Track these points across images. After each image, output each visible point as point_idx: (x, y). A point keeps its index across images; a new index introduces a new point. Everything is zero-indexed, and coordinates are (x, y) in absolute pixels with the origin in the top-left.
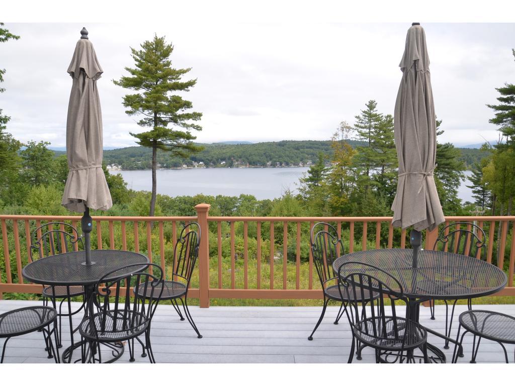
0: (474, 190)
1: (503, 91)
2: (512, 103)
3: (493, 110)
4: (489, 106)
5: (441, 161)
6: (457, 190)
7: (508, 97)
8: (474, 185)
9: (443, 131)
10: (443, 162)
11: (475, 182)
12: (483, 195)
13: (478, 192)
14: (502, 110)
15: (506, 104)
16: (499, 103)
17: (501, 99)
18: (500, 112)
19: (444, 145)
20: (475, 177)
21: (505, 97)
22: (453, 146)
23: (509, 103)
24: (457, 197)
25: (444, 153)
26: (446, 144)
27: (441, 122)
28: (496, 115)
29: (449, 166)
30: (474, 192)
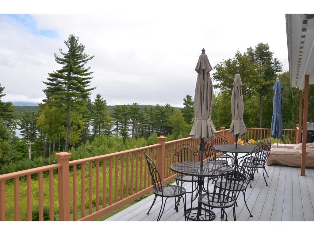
0: (21, 130)
1: (51, 75)
2: (55, 82)
3: (46, 85)
4: (44, 82)
5: (5, 113)
6: (15, 131)
7: (53, 79)
8: (21, 128)
9: (5, 94)
10: (6, 114)
11: (21, 126)
12: (27, 133)
13: (23, 132)
14: (50, 85)
15: (52, 82)
16: (49, 82)
17: (49, 79)
18: (49, 86)
19: (6, 103)
20: (21, 123)
21: (52, 78)
22: (12, 104)
23: (53, 82)
24: (16, 136)
25: (6, 108)
26: (8, 102)
27: (4, 88)
28: (48, 87)
29: (10, 117)
30: (21, 132)
